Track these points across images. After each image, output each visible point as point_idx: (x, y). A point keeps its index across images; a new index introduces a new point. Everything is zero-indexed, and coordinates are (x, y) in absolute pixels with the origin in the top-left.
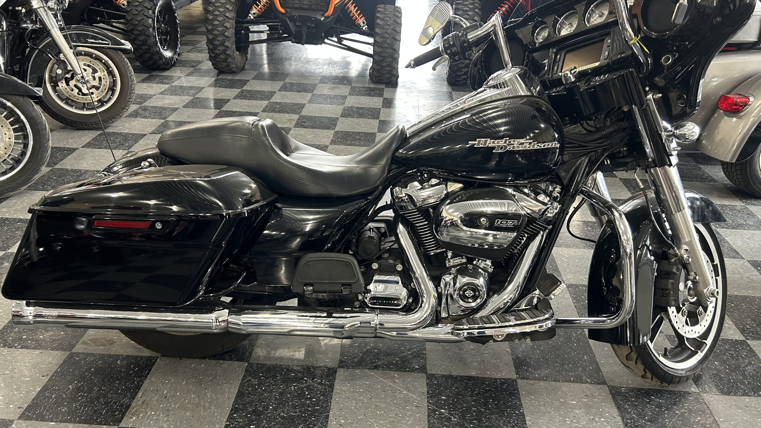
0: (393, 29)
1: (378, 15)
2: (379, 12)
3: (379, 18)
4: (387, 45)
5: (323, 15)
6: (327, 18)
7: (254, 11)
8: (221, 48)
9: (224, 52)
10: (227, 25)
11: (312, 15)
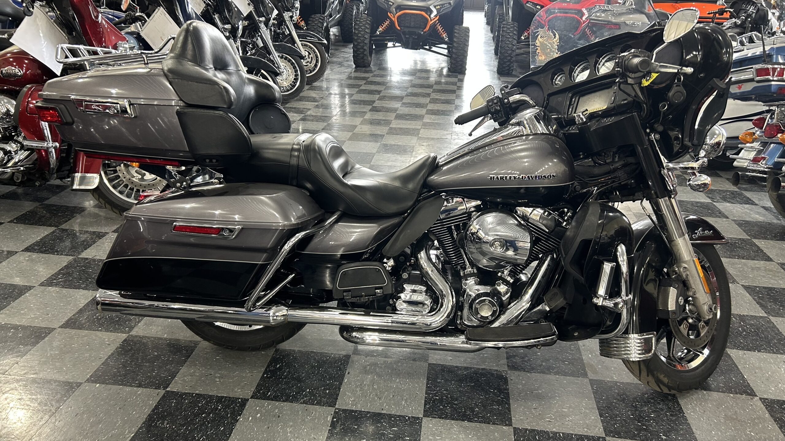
0: (465, 39)
1: (455, 31)
2: (456, 29)
3: (456, 32)
4: (460, 48)
5: (423, 31)
6: (425, 32)
7: (380, 29)
8: (361, 50)
9: (363, 53)
10: (366, 36)
11: (416, 30)
